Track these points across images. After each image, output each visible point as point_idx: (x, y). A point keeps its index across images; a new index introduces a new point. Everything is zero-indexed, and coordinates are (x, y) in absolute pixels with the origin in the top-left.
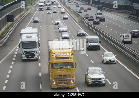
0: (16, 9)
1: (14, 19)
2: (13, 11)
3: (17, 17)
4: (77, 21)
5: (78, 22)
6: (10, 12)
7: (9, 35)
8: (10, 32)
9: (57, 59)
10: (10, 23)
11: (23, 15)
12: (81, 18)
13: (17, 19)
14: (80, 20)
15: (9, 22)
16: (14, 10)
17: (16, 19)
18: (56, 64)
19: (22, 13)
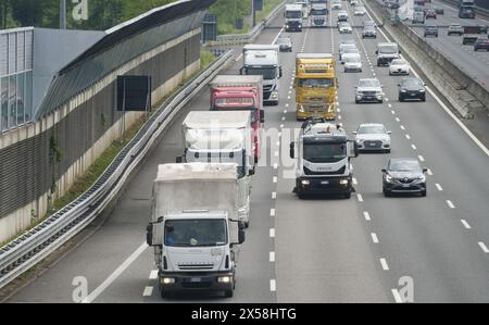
0: (163, 48)
1: (155, 96)
2: (148, 56)
3: (169, 84)
5: (464, 114)
6: (134, 64)
7: (125, 176)
8: (133, 157)
9: (307, 72)
10: (131, 116)
11: (194, 75)
12: (479, 94)
13: (167, 98)
14: (476, 105)
15: (127, 109)
16: (154, 53)
17: (165, 97)
18: (305, 79)
19: (190, 69)
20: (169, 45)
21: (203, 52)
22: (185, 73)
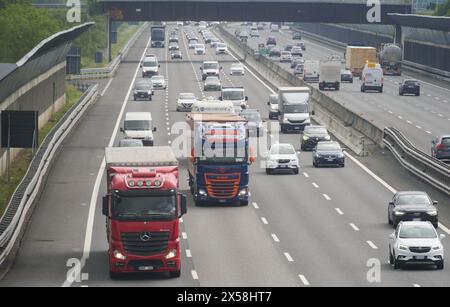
0: (36, 82)
4: (352, 146)
5: (358, 151)
8: (29, 197)
12: (368, 131)
14: (367, 142)
19: (58, 104)
20: (41, 79)
21: (69, 87)
22: (54, 108)
